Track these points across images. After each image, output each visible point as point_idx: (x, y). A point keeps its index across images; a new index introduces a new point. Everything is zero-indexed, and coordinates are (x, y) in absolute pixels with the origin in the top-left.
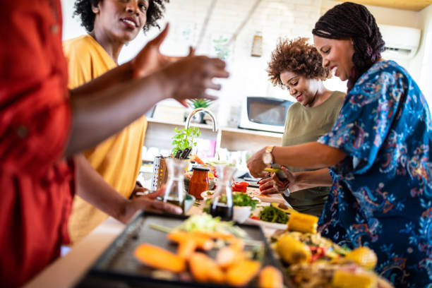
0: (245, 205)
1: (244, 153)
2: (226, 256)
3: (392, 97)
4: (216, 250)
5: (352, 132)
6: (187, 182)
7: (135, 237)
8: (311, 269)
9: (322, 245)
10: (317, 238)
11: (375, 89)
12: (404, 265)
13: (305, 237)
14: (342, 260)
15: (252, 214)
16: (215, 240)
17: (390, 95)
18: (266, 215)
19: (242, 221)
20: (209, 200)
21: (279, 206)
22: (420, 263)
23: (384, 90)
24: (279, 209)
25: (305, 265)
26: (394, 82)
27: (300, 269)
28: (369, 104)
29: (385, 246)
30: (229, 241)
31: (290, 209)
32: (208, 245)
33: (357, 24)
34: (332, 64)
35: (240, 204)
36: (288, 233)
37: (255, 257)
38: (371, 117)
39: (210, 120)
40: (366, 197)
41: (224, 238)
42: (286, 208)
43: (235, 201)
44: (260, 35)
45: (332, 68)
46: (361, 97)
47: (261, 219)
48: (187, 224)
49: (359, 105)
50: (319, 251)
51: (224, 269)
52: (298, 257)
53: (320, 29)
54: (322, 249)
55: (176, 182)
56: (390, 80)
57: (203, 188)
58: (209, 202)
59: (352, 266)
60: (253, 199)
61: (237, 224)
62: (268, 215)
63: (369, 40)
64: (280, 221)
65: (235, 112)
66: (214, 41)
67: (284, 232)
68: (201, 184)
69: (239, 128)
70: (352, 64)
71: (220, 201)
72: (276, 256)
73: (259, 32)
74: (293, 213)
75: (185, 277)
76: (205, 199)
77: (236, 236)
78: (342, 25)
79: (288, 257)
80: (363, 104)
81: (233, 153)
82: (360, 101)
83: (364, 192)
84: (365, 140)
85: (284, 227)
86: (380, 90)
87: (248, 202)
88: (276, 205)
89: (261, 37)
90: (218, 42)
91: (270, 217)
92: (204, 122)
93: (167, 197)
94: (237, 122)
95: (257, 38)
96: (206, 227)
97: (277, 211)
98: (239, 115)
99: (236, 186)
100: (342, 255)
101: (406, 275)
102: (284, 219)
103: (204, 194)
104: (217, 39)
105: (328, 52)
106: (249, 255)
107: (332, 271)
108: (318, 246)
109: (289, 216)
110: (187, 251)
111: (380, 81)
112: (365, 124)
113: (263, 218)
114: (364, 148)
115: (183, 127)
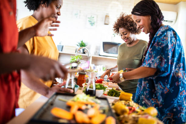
0: (101, 89)
1: (102, 66)
2: (91, 112)
3: (173, 42)
4: (87, 109)
5: (160, 60)
6: (76, 79)
7: (52, 104)
8: (129, 117)
9: (134, 106)
10: (132, 103)
11: (166, 39)
12: (172, 116)
13: (127, 103)
14: (143, 112)
15: (104, 93)
16: (87, 105)
17: (172, 41)
18: (110, 93)
19: (100, 96)
20: (85, 87)
21: (116, 89)
22: (179, 115)
23: (169, 39)
24: (116, 90)
25: (126, 115)
26: (172, 35)
27: (124, 117)
28: (164, 46)
29: (165, 109)
30: (93, 105)
31: (121, 91)
32: (84, 107)
33: (152, 9)
34: (141, 27)
35: (99, 89)
36: (119, 101)
37: (104, 112)
38: (166, 52)
39: (87, 52)
40: (161, 86)
41: (91, 104)
42: (119, 90)
43: (96, 87)
44: (108, 15)
45: (141, 28)
46: (160, 43)
47: (108, 95)
48: (75, 98)
49: (160, 47)
50: (133, 109)
51: (90, 118)
52: (123, 112)
53: (135, 12)
54: (134, 108)
55: (71, 80)
56: (171, 35)
57: (83, 82)
58: (85, 88)
59: (147, 115)
60: (104, 86)
61: (97, 98)
62: (111, 93)
63: (158, 16)
64: (116, 96)
65: (98, 48)
66: (89, 18)
67: (118, 101)
68: (83, 80)
69: (99, 55)
70: (151, 27)
71: (90, 88)
72: (114, 111)
73: (107, 14)
74: (122, 92)
75: (73, 122)
76: (84, 86)
77: (96, 103)
78: (145, 10)
79: (119, 112)
80: (162, 46)
81: (97, 66)
82: (160, 45)
83: (159, 84)
84: (165, 63)
85: (118, 98)
86: (168, 39)
87: (102, 88)
88: (115, 89)
89: (108, 16)
90: (90, 18)
91: (112, 94)
92: (84, 53)
93: (67, 86)
94: (98, 53)
95: (107, 17)
96: (83, 99)
97: (115, 91)
98: (99, 50)
99: (98, 81)
100: (143, 111)
101: (173, 121)
102: (118, 95)
103: (84, 85)
104: (90, 17)
105: (139, 22)
106: (101, 111)
107: (138, 118)
108: (132, 107)
109: (120, 93)
110: (74, 110)
111: (167, 35)
112: (164, 55)
113: (109, 95)
114: (165, 67)
115: (75, 55)
